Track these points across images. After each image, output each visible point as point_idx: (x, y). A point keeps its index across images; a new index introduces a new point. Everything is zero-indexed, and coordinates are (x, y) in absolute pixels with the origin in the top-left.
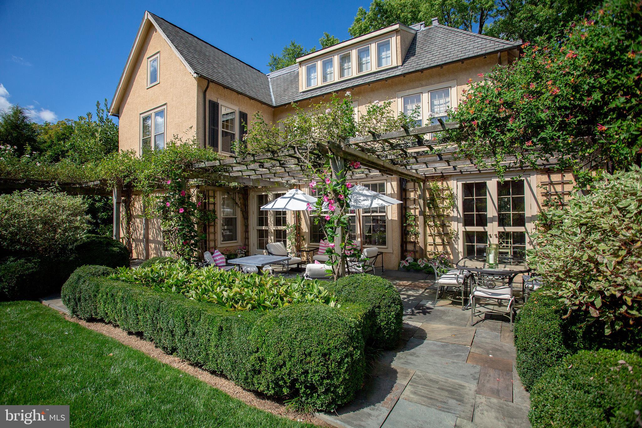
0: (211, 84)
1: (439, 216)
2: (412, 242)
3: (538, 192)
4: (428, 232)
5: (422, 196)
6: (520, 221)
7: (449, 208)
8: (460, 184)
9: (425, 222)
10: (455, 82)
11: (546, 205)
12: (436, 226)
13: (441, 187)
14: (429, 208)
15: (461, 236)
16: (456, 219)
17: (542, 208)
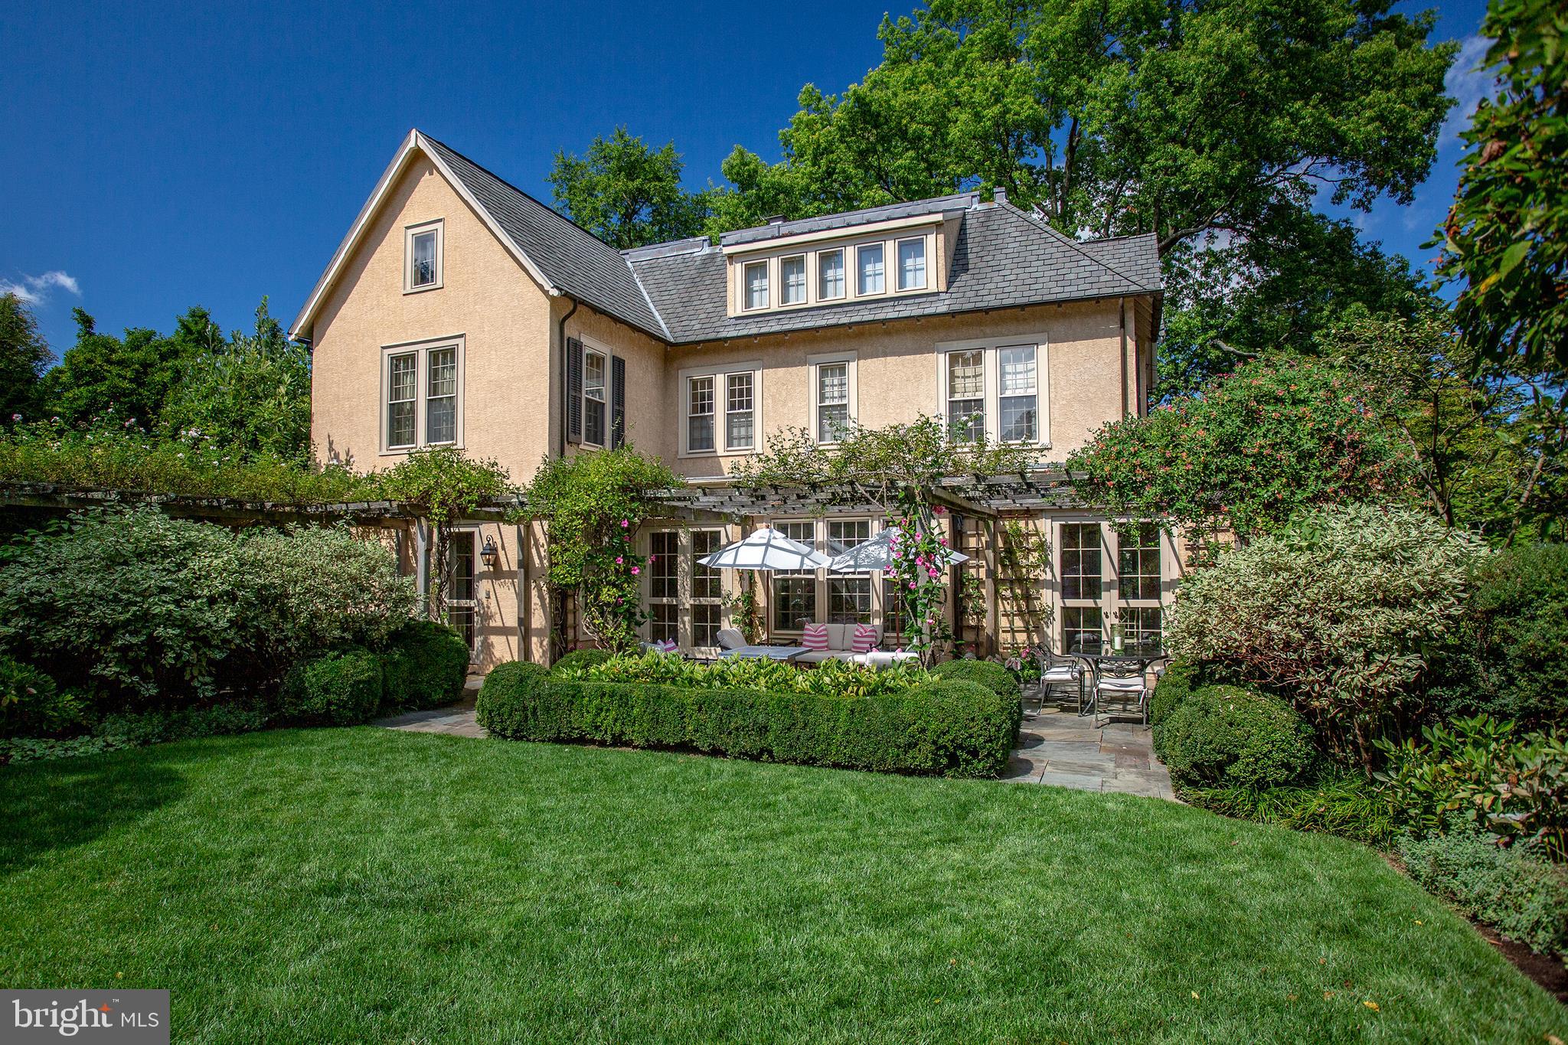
0: (580, 307)
1: (1021, 581)
2: (972, 627)
3: (1180, 543)
4: (1001, 608)
5: (992, 544)
6: (1153, 589)
7: (1038, 566)
8: (1057, 525)
9: (996, 592)
10: (1045, 336)
11: (1191, 565)
12: (1015, 597)
13: (1024, 530)
14: (1004, 566)
15: (1057, 615)
16: (1051, 585)
17: (1185, 569)
